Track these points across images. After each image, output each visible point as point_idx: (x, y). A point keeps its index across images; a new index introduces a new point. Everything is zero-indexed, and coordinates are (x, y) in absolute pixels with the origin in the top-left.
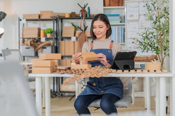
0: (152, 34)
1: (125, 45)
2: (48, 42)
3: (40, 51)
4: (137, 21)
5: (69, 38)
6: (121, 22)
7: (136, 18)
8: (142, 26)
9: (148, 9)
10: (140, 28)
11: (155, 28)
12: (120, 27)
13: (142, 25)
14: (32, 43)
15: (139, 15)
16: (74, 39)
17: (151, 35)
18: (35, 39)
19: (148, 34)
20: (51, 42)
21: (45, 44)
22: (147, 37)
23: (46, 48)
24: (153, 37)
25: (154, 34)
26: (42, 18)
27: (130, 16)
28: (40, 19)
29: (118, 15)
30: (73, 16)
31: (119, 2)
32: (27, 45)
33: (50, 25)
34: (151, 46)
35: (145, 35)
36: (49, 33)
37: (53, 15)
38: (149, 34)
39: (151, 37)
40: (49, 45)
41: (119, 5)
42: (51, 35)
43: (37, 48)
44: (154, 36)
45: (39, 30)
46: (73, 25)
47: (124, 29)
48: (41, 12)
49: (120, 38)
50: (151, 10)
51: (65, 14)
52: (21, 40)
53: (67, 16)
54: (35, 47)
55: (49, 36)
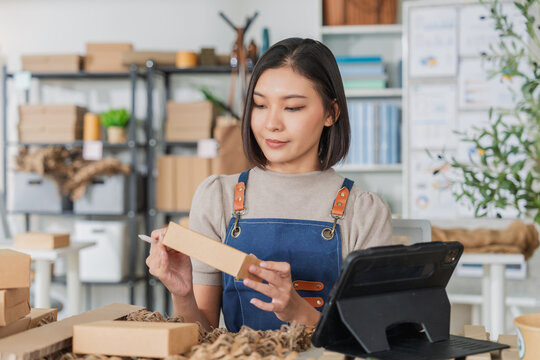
0: (519, 135)
1: (400, 172)
2: (110, 160)
3: (80, 192)
4: (451, 80)
5: (192, 146)
6: (388, 85)
7: (445, 67)
8: (468, 101)
9: (499, 27)
10: (460, 111)
11: (529, 111)
12: (384, 105)
13: (471, 97)
14: (52, 164)
15: (459, 59)
16: (208, 148)
17: (513, 141)
18: (63, 148)
19: (501, 137)
20: (125, 159)
21: (100, 166)
22: (496, 150)
23: (101, 182)
24: (521, 148)
25: (524, 137)
26: (92, 68)
27: (424, 62)
28: (83, 72)
29: (375, 60)
30: (207, 63)
31: (379, 10)
32: (33, 170)
33: (120, 97)
34: (514, 189)
35: (487, 142)
36: (114, 124)
37: (130, 59)
38: (508, 135)
39: (515, 150)
40: (114, 171)
41: (379, 21)
42: (124, 134)
43: (70, 184)
44: (527, 144)
45: (81, 113)
46: (209, 97)
47: (400, 113)
48: (89, 46)
49: (384, 146)
50: (510, 32)
51: (174, 54)
52: (13, 151)
53: (183, 63)
54: (62, 179)
55: (115, 135)
